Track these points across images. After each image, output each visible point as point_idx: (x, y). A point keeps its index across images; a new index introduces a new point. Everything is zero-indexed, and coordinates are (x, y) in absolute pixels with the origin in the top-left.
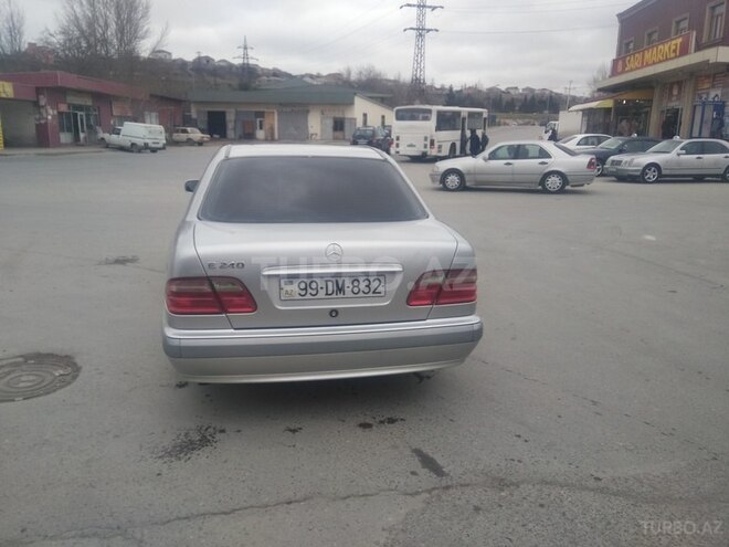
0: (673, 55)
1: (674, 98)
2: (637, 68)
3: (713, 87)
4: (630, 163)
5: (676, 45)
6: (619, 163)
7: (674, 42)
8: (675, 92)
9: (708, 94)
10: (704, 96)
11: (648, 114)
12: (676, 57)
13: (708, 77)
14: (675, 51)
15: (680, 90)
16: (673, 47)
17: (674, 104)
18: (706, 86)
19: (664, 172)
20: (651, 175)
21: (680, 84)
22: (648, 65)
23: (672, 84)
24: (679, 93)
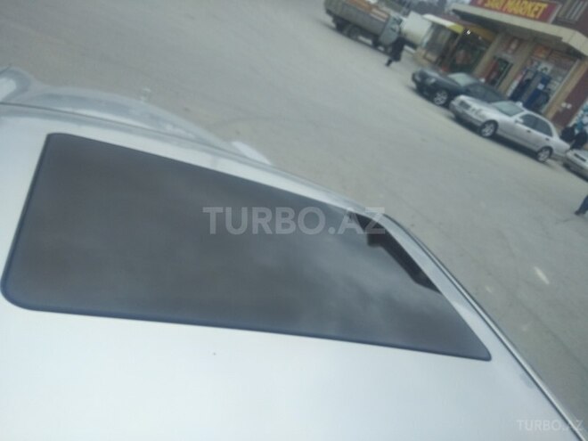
0: (532, 15)
1: (510, 51)
2: (495, 10)
3: (547, 59)
4: (478, 112)
5: (540, 8)
6: (467, 107)
7: (539, 4)
8: (513, 46)
9: (539, 63)
10: (535, 63)
11: (482, 53)
12: (534, 19)
13: (546, 48)
14: (536, 13)
15: (518, 46)
16: (536, 9)
17: (507, 56)
18: (542, 56)
19: (499, 132)
20: (488, 131)
21: (521, 41)
22: (506, 12)
23: (514, 38)
24: (517, 48)
